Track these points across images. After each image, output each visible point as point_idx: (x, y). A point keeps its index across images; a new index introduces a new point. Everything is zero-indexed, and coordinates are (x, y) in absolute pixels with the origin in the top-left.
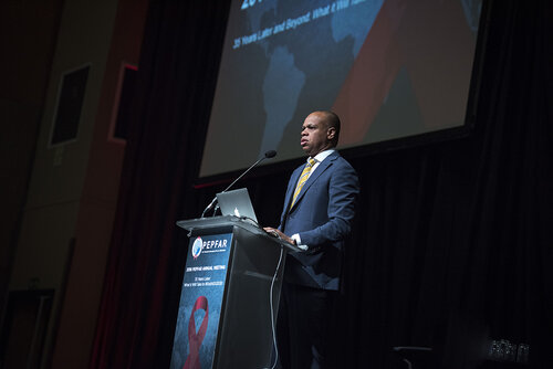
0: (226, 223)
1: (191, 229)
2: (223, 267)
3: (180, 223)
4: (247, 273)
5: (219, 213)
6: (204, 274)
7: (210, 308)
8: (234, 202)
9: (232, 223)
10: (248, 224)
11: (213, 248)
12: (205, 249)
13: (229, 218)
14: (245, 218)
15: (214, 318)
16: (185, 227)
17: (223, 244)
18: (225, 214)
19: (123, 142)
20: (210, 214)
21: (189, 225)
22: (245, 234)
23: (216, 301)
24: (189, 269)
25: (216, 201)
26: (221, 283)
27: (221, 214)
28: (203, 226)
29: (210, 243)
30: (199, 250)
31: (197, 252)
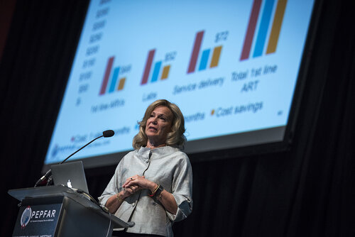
1: (21, 199)
2: (49, 236)
11: (42, 218)
12: (34, 218)
17: (51, 215)
28: (34, 196)
29: (39, 213)
30: (27, 219)
31: (26, 222)
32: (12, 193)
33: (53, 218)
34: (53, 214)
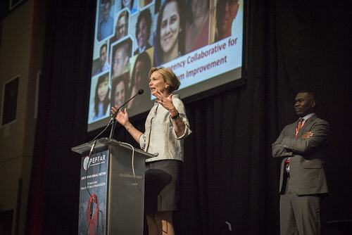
2: (104, 173)
4: (121, 175)
6: (92, 180)
7: (99, 202)
11: (97, 162)
12: (92, 163)
15: (102, 207)
16: (77, 151)
23: (102, 195)
24: (83, 178)
26: (104, 184)
29: (95, 159)
31: (87, 166)
34: (104, 158)
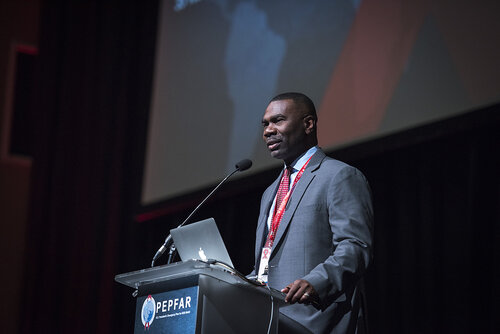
0: (187, 272)
1: (137, 286)
3: (119, 278)
5: (177, 258)
8: (196, 240)
9: (196, 271)
10: (219, 270)
11: (172, 311)
12: (160, 312)
13: (191, 264)
14: (214, 263)
16: (128, 283)
17: (185, 304)
18: (185, 259)
19: (26, 162)
20: (163, 260)
21: (133, 279)
22: (216, 285)
25: (171, 241)
27: (180, 260)
28: (154, 279)
29: (167, 304)
30: (151, 315)
31: (149, 319)
32: (122, 278)
33: (188, 309)
34: (187, 302)
